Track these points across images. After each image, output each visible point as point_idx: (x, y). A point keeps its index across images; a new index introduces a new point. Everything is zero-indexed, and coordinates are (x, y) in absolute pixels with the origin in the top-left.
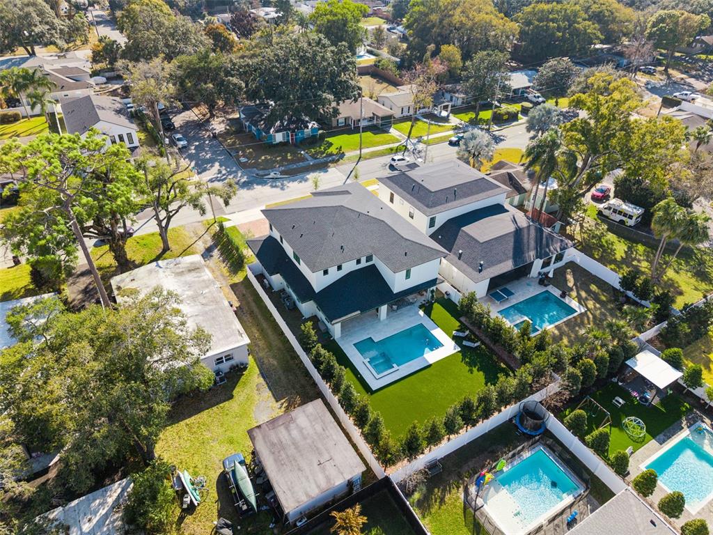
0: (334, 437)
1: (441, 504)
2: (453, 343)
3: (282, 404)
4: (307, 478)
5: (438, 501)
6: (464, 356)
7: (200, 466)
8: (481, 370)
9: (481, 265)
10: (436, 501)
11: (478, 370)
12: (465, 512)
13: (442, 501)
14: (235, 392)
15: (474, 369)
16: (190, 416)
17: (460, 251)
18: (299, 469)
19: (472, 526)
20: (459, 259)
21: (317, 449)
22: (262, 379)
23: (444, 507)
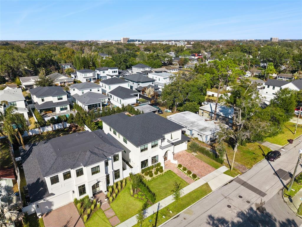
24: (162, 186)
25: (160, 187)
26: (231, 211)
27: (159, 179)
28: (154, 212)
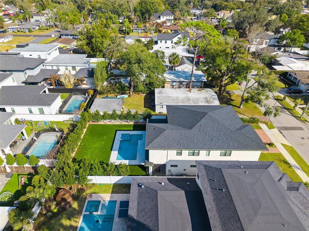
0: (104, 109)
4: (99, 103)
17: (163, 184)
18: (103, 102)
20: (159, 182)
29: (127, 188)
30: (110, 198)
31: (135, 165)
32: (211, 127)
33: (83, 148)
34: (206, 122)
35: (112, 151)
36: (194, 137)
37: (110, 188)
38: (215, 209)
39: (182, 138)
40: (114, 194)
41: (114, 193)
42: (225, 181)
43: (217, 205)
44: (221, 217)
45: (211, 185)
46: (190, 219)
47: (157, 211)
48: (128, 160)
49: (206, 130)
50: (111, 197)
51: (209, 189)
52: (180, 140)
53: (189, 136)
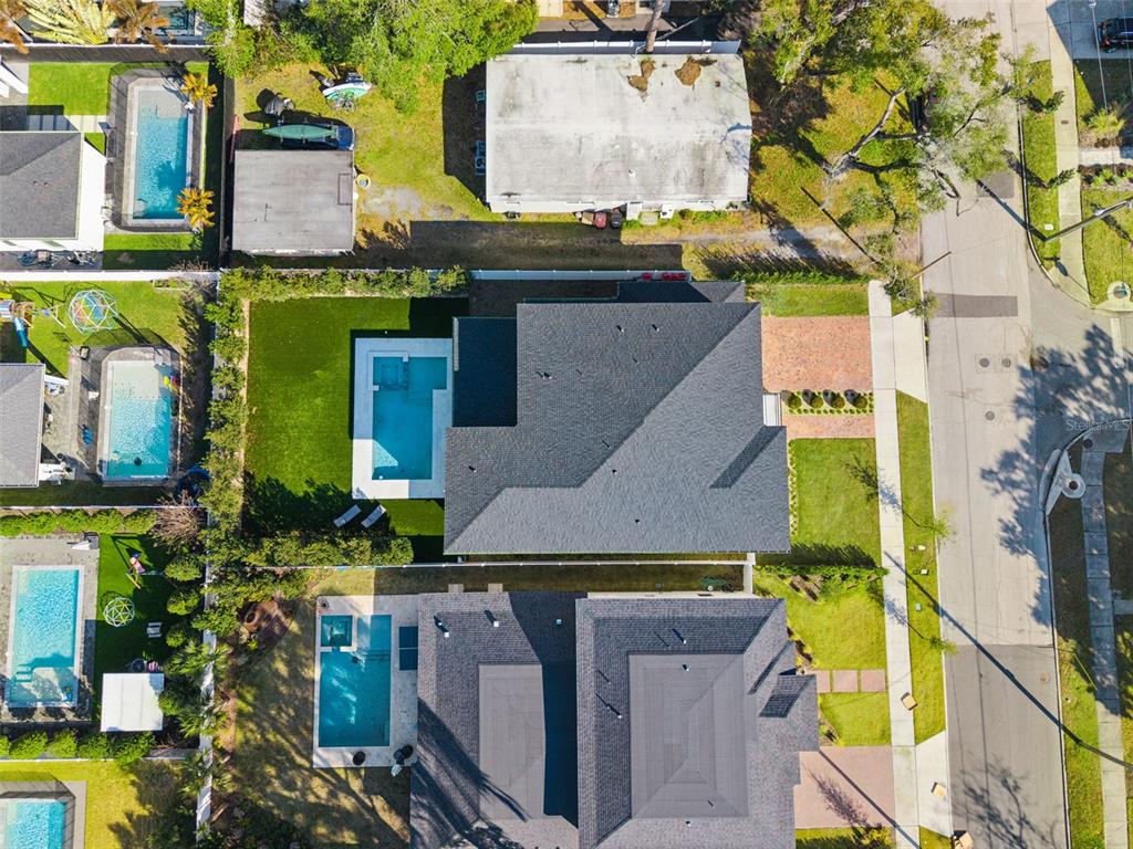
0: (289, 238)
1: (182, 321)
2: (370, 496)
3: (403, 226)
4: (258, 187)
5: (186, 321)
6: (340, 494)
7: (370, 110)
8: (304, 497)
9: (444, 630)
10: (187, 317)
11: (306, 493)
12: (159, 337)
13: (184, 325)
14: (454, 178)
15: (312, 489)
16: (444, 119)
17: (496, 624)
18: (274, 184)
19: (143, 334)
20: (487, 612)
21: (286, 213)
22: (457, 218)
23: (177, 322)
24: (834, 509)
25: (838, 516)
26: (1002, 425)
27: (807, 499)
28: (900, 582)
29: (412, 578)
30: (375, 609)
31: (428, 500)
32: (645, 475)
33: (262, 429)
34: (632, 456)
35: (355, 441)
36: (587, 512)
37: (369, 578)
38: (592, 748)
39: (549, 516)
40: (382, 597)
41: (382, 594)
42: (629, 692)
43: (599, 740)
44: (600, 769)
45: (598, 686)
46: (544, 740)
47: (478, 717)
48: (407, 481)
49: (626, 489)
50: (375, 603)
51: (592, 695)
52: (546, 524)
53: (572, 508)
